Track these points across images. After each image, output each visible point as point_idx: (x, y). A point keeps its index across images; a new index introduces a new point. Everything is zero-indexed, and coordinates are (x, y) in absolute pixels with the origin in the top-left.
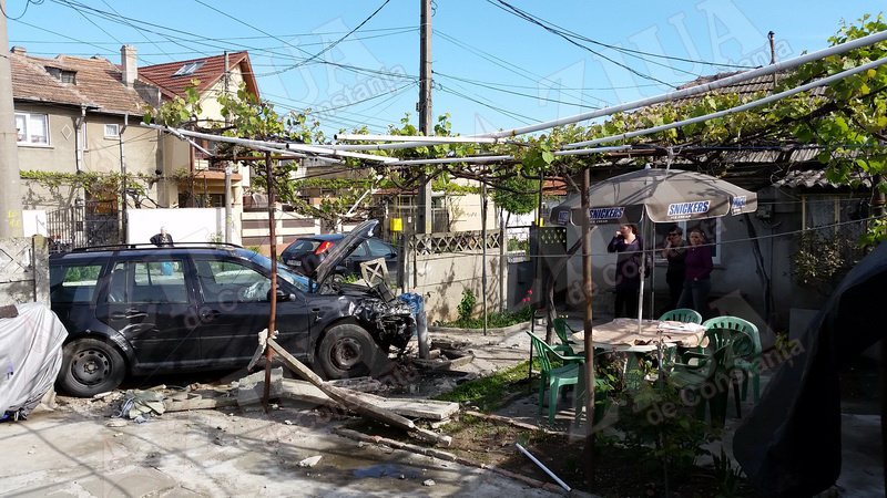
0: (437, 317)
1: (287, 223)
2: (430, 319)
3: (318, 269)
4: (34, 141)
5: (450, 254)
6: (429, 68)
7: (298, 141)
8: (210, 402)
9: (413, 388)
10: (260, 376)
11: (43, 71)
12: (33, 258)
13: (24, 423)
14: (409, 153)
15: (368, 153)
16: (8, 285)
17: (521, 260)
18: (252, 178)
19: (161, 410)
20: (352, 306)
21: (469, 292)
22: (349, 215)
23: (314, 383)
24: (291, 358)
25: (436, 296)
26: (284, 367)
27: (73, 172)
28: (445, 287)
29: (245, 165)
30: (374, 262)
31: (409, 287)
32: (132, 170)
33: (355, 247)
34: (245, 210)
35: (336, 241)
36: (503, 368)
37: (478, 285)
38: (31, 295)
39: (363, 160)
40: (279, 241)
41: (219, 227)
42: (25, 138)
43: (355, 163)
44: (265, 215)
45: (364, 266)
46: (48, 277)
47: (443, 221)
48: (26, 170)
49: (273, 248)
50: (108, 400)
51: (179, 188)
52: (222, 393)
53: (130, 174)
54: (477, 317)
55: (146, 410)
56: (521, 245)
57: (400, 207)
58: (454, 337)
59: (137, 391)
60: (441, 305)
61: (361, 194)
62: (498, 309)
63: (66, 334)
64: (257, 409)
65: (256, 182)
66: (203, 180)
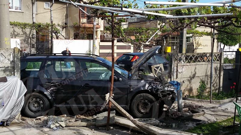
0: (186, 93)
1: (119, 47)
2: (183, 94)
3: (132, 68)
4: (16, 9)
5: (195, 64)
7: (126, 7)
8: (84, 124)
9: (174, 125)
10: (105, 114)
12: (14, 57)
13: (8, 127)
14: (178, 12)
15: (159, 13)
16: (4, 69)
17: (230, 68)
18: (105, 27)
19: (64, 125)
20: (147, 85)
21: (203, 82)
22: (147, 43)
23: (129, 119)
24: (119, 107)
25: (187, 83)
26: (116, 111)
27: (31, 23)
28: (191, 79)
29: (102, 19)
30: (158, 65)
31: (174, 78)
32: (55, 22)
33: (149, 58)
34: (101, 41)
35: (140, 56)
36: (220, 119)
37: (208, 79)
38: (13, 73)
39: (156, 16)
40: (115, 55)
41: (90, 48)
42: (12, 8)
43: (152, 17)
44: (110, 44)
45: (153, 67)
46: (20, 66)
47: (191, 48)
48: (12, 21)
49: (113, 59)
50: (42, 120)
51: (74, 31)
52: (90, 120)
53: (54, 24)
54: (206, 94)
55: (58, 125)
56: (230, 61)
57: (170, 41)
59: (54, 116)
60: (189, 88)
61: (153, 33)
62: (217, 91)
63: (26, 90)
64: (104, 128)
65: (106, 29)
66: (85, 28)
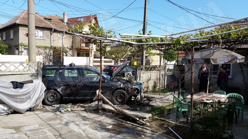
0: (146, 89)
1: (105, 62)
2: (144, 90)
3: (113, 74)
4: (40, 38)
5: (150, 72)
6: (146, 19)
7: (109, 37)
8: (83, 109)
9: (138, 109)
10: (96, 102)
11: (43, 19)
12: (38, 67)
13: (34, 112)
15: (128, 41)
16: (31, 75)
17: (171, 74)
18: (96, 49)
19: (70, 110)
20: (122, 85)
21: (155, 83)
22: (122, 59)
23: (111, 105)
24: (105, 98)
25: (146, 83)
26: (103, 101)
27: (50, 46)
28: (148, 81)
29: (94, 44)
30: (129, 73)
31: (138, 80)
32: (65, 46)
33: (123, 68)
34: (94, 58)
35: (118, 67)
36: (165, 105)
37: (158, 81)
38: (37, 77)
39: (127, 43)
40: (103, 67)
41: (87, 62)
42: (38, 37)
43: (125, 44)
44: (99, 59)
45: (126, 74)
46: (42, 73)
47: (148, 62)
48: (38, 45)
49: (101, 69)
50: (56, 107)
51: (77, 51)
52: (86, 107)
53: (65, 47)
54: (157, 90)
55: (66, 110)
56: (170, 70)
57: (136, 58)
58: (150, 95)
59: (64, 105)
60: (147, 86)
61: (126, 53)
62: (163, 88)
63: (45, 88)
64: (95, 112)
65: (97, 50)
66: (84, 49)
